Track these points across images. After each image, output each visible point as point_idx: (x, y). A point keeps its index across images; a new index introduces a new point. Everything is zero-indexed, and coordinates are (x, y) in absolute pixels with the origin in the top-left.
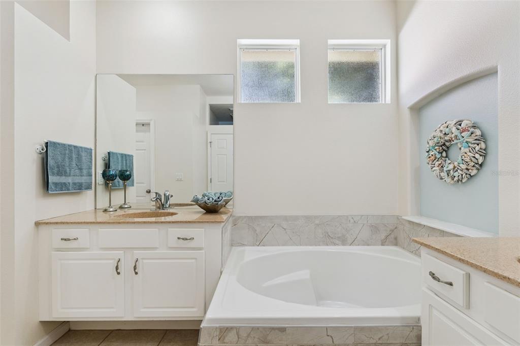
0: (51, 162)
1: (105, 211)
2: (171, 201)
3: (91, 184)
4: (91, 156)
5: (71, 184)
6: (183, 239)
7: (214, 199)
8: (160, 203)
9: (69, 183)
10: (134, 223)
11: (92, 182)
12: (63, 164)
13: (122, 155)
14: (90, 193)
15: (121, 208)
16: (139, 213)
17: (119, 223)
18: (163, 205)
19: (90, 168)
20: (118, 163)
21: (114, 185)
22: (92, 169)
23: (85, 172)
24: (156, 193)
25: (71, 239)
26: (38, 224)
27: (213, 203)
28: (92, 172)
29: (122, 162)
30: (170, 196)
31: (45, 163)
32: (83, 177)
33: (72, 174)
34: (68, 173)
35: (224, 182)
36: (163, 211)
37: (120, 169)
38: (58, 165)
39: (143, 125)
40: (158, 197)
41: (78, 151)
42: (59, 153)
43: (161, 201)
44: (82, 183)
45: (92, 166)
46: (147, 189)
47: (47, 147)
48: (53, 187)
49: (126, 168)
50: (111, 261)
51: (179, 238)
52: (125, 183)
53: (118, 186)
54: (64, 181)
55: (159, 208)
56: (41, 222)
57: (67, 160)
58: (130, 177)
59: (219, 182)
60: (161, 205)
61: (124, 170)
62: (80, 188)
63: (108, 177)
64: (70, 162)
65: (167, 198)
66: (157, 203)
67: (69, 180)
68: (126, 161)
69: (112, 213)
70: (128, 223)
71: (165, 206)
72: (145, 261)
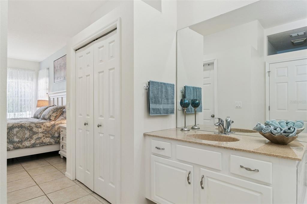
0: (151, 95)
1: (182, 130)
2: (232, 126)
3: (174, 110)
4: (174, 90)
5: (162, 109)
6: (246, 169)
7: (283, 129)
8: (223, 128)
9: (161, 109)
10: (201, 144)
11: (174, 108)
12: (157, 96)
13: (194, 88)
14: (173, 116)
15: (193, 128)
16: (205, 135)
17: (190, 142)
18: (225, 129)
19: (173, 98)
20: (191, 94)
21: (188, 111)
22: (174, 99)
23: (170, 101)
24: (219, 119)
25: (161, 148)
26: (145, 135)
27: (281, 134)
28: (174, 101)
29: (194, 94)
30: (231, 122)
31: (148, 96)
32: (169, 105)
33: (162, 103)
34: (160, 102)
35: (285, 109)
36: (225, 135)
37: (192, 99)
38: (155, 96)
39: (209, 65)
40: (221, 121)
41: (166, 87)
42: (155, 89)
43: (223, 126)
44: (168, 109)
45: (174, 97)
46: (212, 114)
47: (149, 85)
48: (152, 112)
49: (197, 97)
50: (185, 172)
51: (242, 167)
52: (195, 109)
53: (191, 111)
54: (158, 108)
55: (222, 132)
56: (146, 134)
57: (160, 93)
58: (199, 105)
59: (279, 109)
60: (223, 130)
61: (195, 100)
62: (167, 112)
63: (184, 105)
64: (161, 94)
65: (229, 124)
66: (220, 128)
67: (161, 107)
68: (196, 92)
69: (186, 132)
70: (196, 143)
71: (226, 131)
72: (209, 179)
